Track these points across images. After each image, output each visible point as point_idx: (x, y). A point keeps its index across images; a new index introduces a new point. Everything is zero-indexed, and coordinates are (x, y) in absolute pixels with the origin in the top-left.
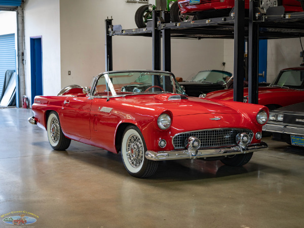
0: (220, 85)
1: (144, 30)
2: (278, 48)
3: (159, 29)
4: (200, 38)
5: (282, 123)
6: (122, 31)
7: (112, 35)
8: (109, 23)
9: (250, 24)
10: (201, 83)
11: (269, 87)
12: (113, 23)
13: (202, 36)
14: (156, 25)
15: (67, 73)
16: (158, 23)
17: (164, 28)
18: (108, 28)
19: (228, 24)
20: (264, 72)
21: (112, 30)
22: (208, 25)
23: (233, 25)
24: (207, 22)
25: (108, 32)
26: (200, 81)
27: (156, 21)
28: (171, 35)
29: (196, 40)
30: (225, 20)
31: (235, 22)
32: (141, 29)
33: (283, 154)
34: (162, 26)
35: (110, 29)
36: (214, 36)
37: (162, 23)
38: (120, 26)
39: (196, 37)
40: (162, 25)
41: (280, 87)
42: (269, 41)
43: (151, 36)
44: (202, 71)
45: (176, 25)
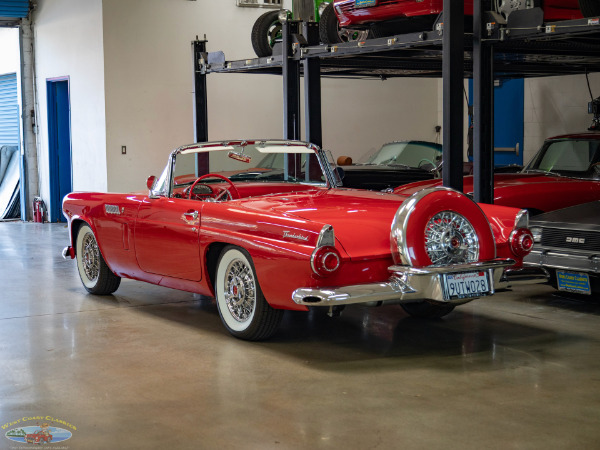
0: (425, 171)
1: (269, 61)
2: (545, 96)
3: (297, 58)
4: (385, 77)
5: (539, 246)
6: (226, 63)
7: (207, 73)
8: (200, 47)
9: (475, 46)
10: (386, 167)
11: (522, 172)
12: (209, 48)
13: (388, 72)
14: (290, 51)
15: (118, 150)
16: (294, 47)
17: (307, 56)
18: (197, 58)
19: (431, 47)
20: (518, 145)
21: (206, 62)
22: (392, 49)
23: (439, 47)
24: (390, 42)
25: (197, 67)
26: (385, 163)
27: (290, 42)
28: (323, 70)
29: (378, 81)
30: (425, 38)
31: (445, 41)
32: (263, 59)
33: (541, 308)
34: (301, 53)
35: (202, 61)
36: (413, 72)
37: (303, 45)
38: (222, 53)
39: (377, 76)
40: (302, 50)
41: (543, 175)
42: (527, 81)
43: (280, 73)
44: (390, 144)
45: (329, 50)
